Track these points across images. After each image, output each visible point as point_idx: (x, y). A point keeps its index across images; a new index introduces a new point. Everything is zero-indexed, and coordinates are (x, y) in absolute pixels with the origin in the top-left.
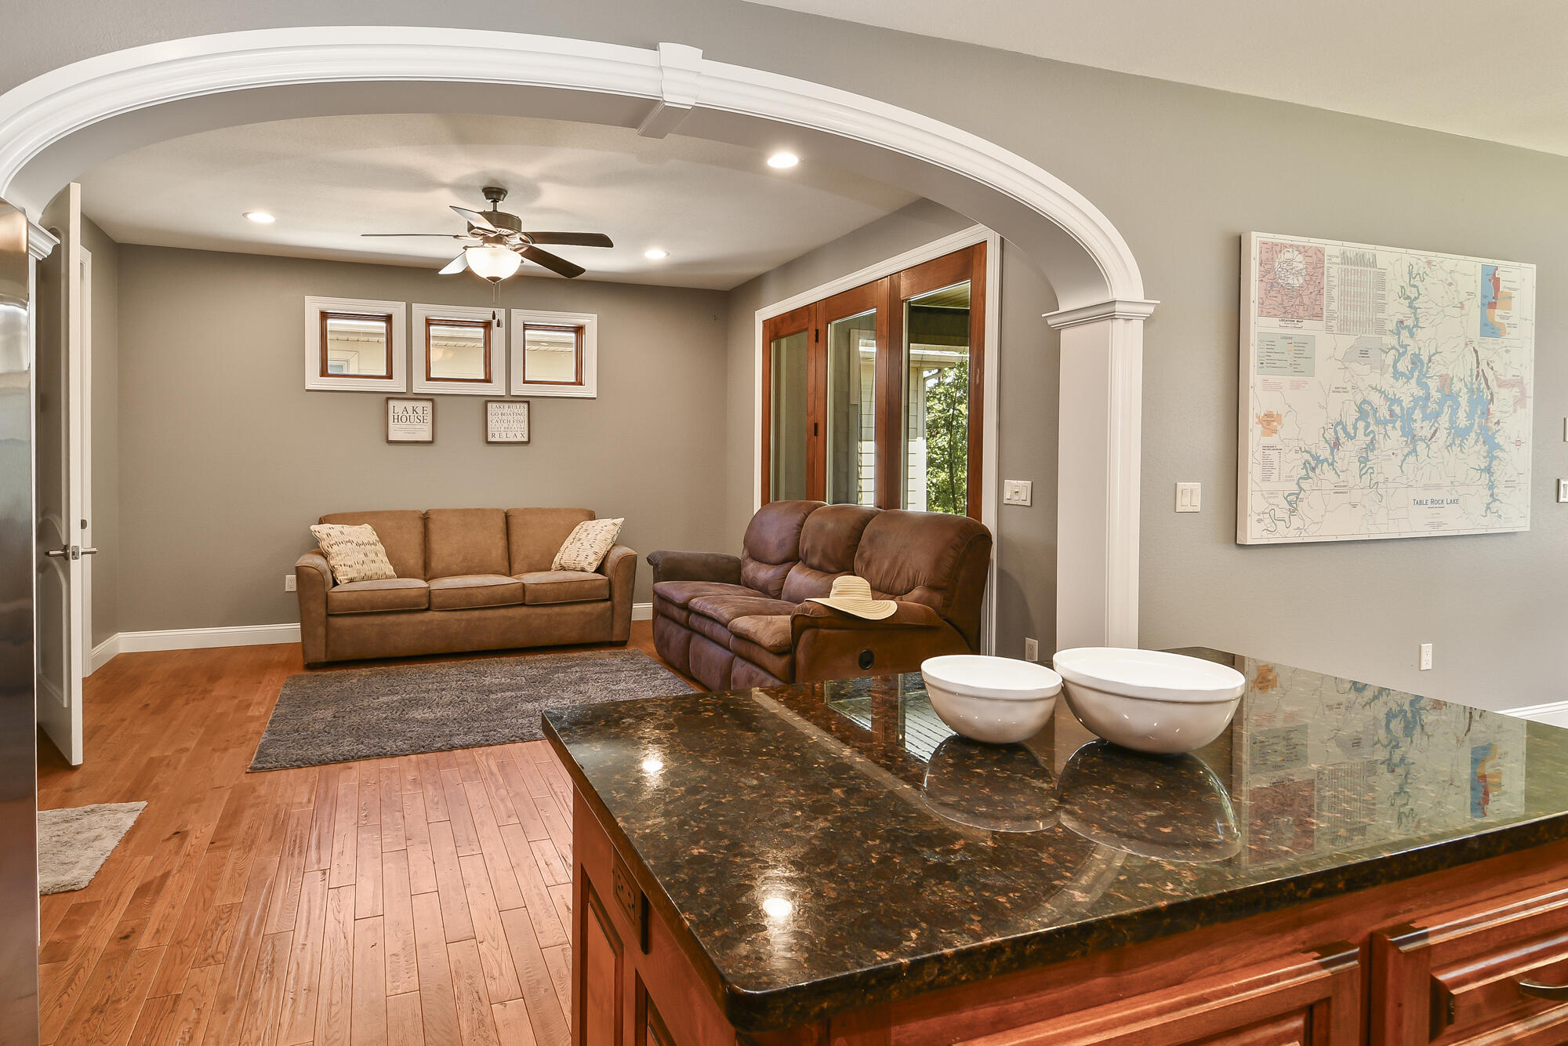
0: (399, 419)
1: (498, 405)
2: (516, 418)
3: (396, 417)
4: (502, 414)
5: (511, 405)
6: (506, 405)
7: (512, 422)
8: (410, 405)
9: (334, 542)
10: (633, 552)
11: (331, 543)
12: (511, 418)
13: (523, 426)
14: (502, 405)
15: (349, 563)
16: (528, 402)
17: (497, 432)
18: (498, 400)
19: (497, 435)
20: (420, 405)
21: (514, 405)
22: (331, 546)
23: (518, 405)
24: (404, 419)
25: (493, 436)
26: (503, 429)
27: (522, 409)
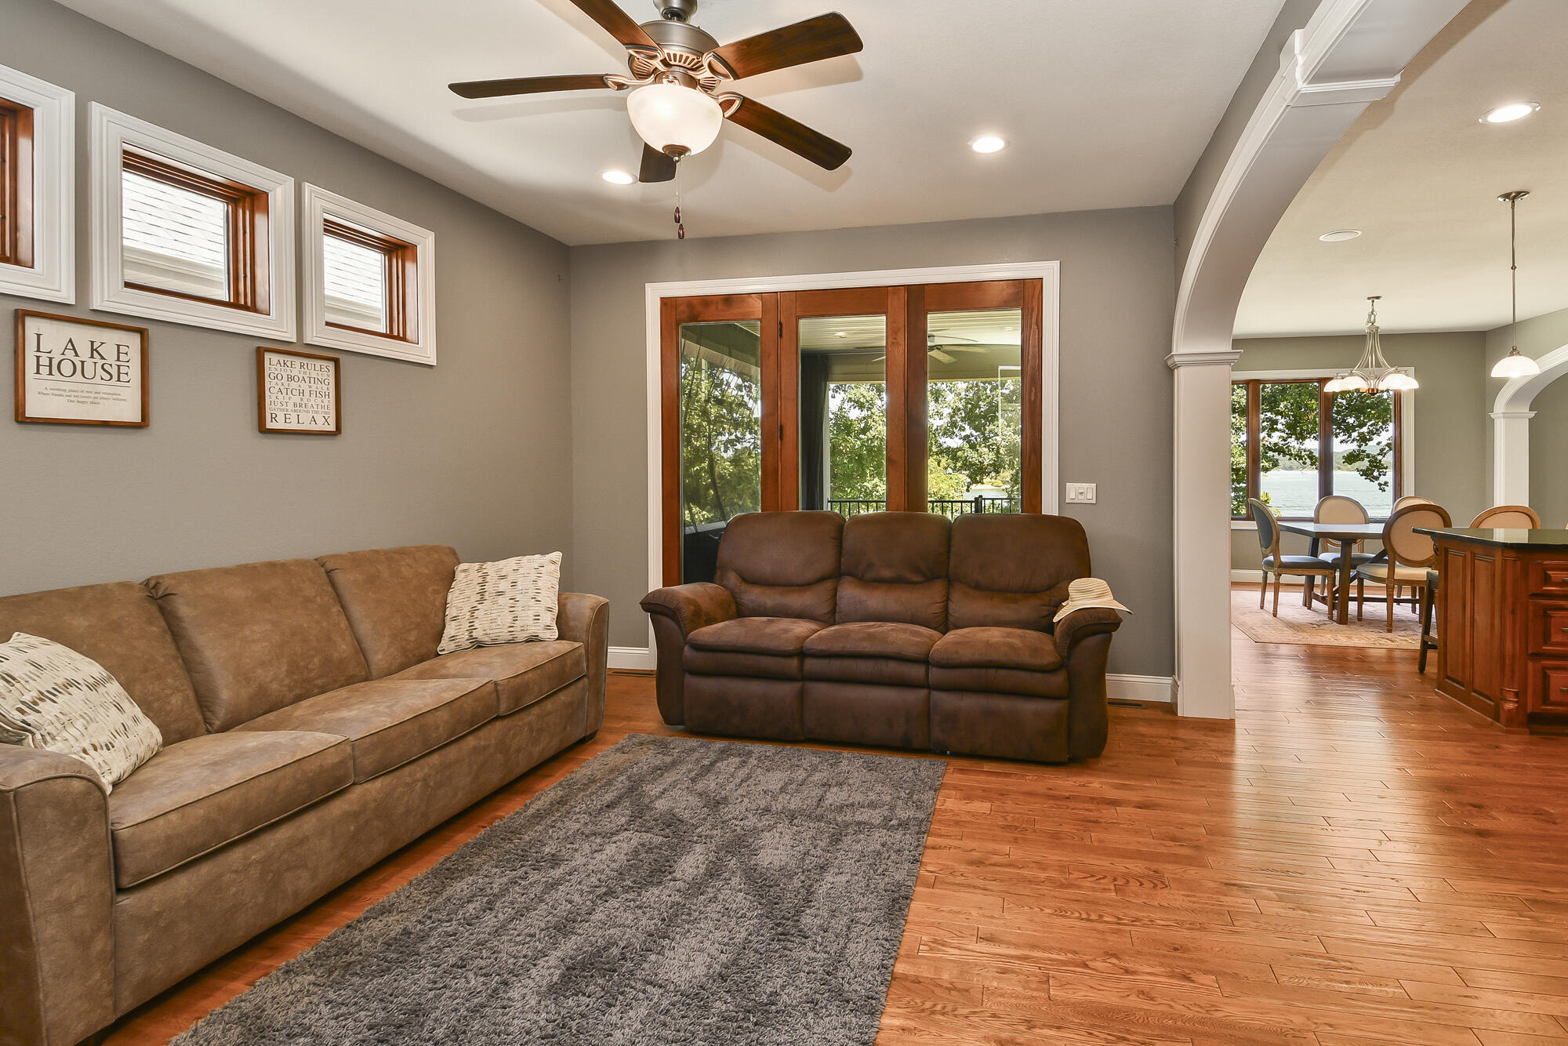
0: (56, 367)
1: (282, 358)
2: (313, 388)
3: (44, 361)
4: (291, 378)
5: (305, 361)
6: (297, 361)
7: (307, 393)
8: (83, 336)
9: (35, 694)
10: (603, 600)
11: (27, 698)
12: (304, 386)
13: (326, 403)
14: (289, 359)
15: (104, 739)
16: (336, 361)
17: (282, 412)
18: (284, 349)
19: (281, 418)
20: (110, 340)
21: (311, 362)
22: (33, 706)
23: (318, 363)
24: (67, 368)
25: (274, 418)
26: (291, 407)
27: (326, 371)
